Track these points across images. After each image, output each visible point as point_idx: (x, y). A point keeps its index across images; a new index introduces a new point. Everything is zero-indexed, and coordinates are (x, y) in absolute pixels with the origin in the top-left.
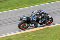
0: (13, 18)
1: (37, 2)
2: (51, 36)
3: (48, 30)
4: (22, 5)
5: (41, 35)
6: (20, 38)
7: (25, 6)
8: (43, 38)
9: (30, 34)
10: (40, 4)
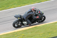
0: (3, 19)
1: (26, 2)
2: (39, 35)
3: (36, 29)
4: (11, 6)
5: (30, 34)
6: (10, 37)
7: (15, 7)
8: (32, 36)
9: (19, 33)
10: (28, 4)
